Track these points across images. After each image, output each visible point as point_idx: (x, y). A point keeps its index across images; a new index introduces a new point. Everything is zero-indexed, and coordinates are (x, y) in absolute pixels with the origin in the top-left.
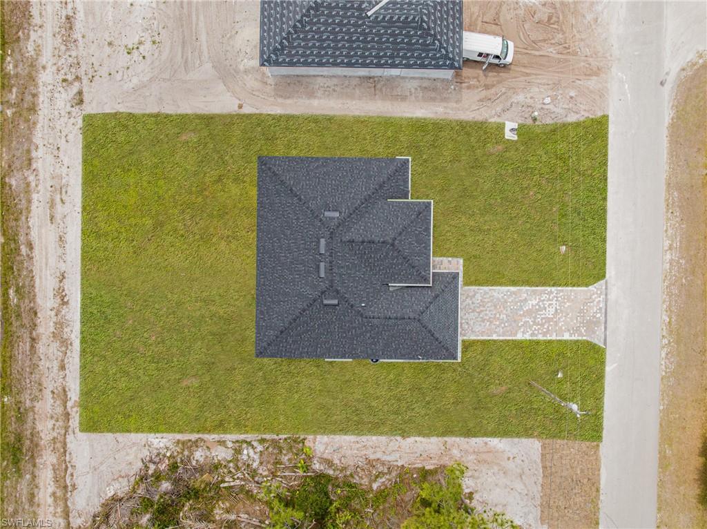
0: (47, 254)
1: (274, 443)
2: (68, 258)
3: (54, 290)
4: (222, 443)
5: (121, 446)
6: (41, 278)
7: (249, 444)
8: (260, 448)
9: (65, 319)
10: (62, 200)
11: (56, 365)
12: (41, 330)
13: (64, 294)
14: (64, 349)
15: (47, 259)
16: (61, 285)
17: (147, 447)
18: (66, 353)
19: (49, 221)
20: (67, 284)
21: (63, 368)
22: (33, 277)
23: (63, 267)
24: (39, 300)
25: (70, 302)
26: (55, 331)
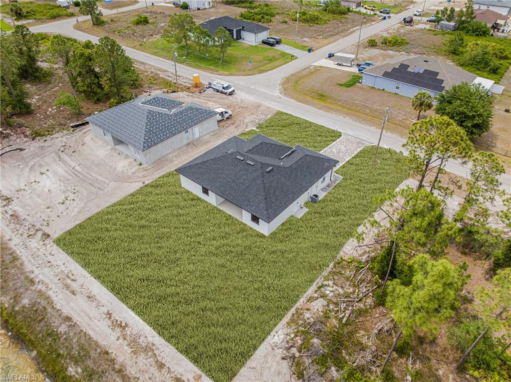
0: (85, 313)
1: (333, 273)
2: (104, 302)
3: (109, 326)
4: (310, 299)
5: (259, 368)
6: (92, 329)
7: (323, 286)
8: (331, 283)
9: (134, 335)
10: (73, 280)
11: (154, 370)
12: (120, 359)
13: (119, 322)
14: (150, 354)
15: (88, 316)
16: (112, 319)
17: (275, 348)
18: (155, 354)
19: (73, 296)
20: (115, 316)
21: (161, 366)
22: (85, 333)
23: (105, 310)
24: (102, 342)
25: (128, 323)
26: (132, 350)
